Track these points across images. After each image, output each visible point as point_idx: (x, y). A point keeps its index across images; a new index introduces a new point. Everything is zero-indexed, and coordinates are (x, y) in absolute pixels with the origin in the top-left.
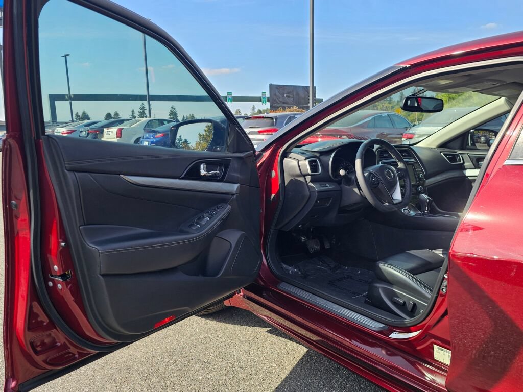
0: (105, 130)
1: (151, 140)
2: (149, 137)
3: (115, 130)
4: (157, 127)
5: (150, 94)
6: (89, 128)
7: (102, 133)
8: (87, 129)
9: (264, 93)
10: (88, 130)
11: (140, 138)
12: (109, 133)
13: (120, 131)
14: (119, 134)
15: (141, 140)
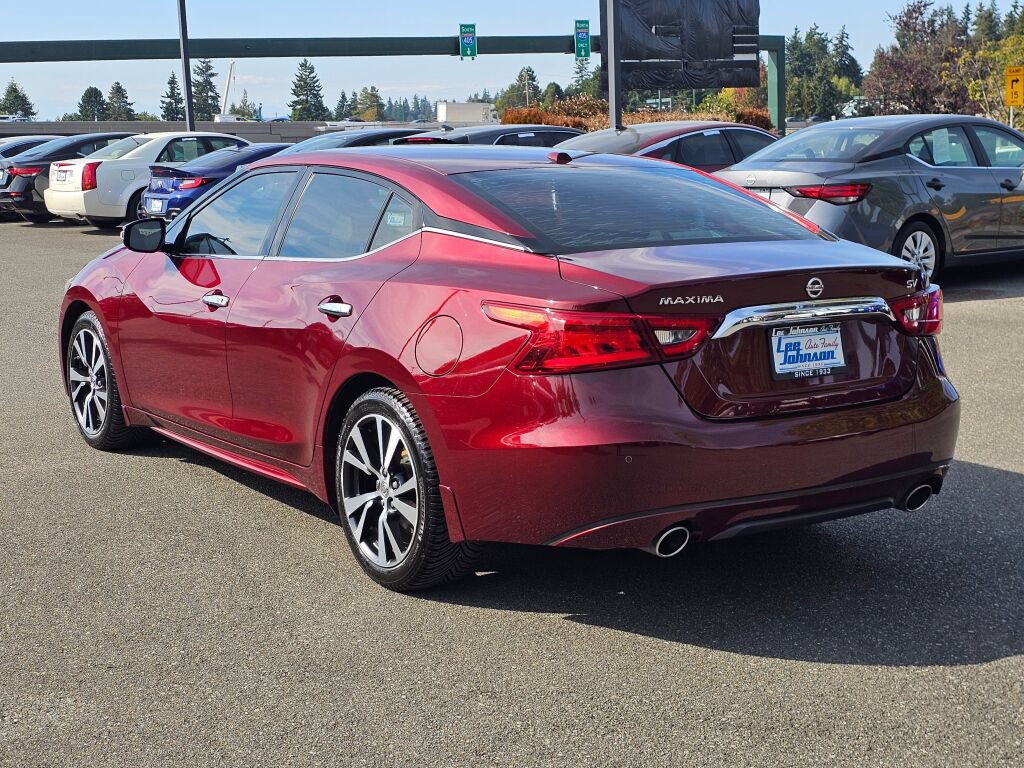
0: (53, 167)
1: (169, 196)
2: (165, 187)
3: (78, 166)
4: (191, 158)
5: (190, 37)
6: (12, 160)
7: (46, 174)
8: (7, 165)
9: (582, 25)
10: (11, 168)
11: (141, 190)
12: (63, 174)
13: (92, 168)
14: (90, 181)
15: (145, 194)
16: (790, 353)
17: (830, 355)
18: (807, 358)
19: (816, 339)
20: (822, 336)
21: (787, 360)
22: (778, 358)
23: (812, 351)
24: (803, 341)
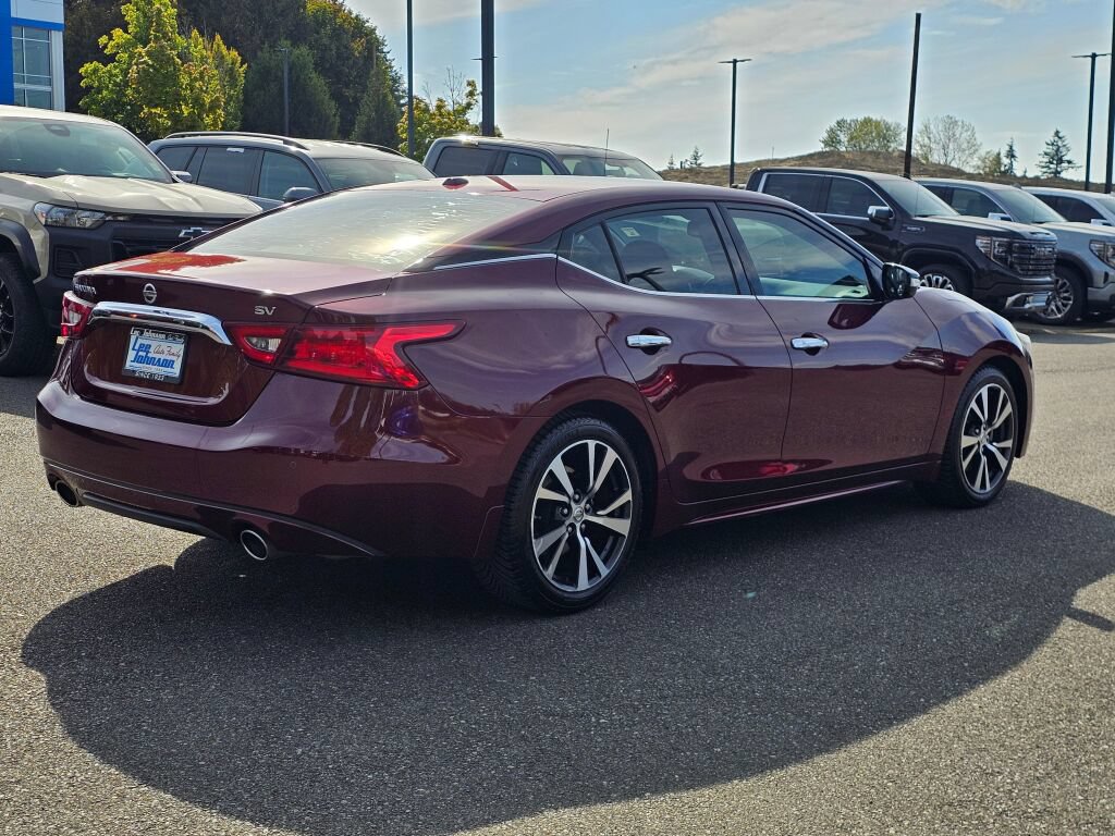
16: (141, 353)
17: (169, 364)
18: (150, 361)
19: (164, 346)
20: (170, 344)
21: (138, 359)
22: (131, 355)
23: (157, 356)
24: (154, 345)
